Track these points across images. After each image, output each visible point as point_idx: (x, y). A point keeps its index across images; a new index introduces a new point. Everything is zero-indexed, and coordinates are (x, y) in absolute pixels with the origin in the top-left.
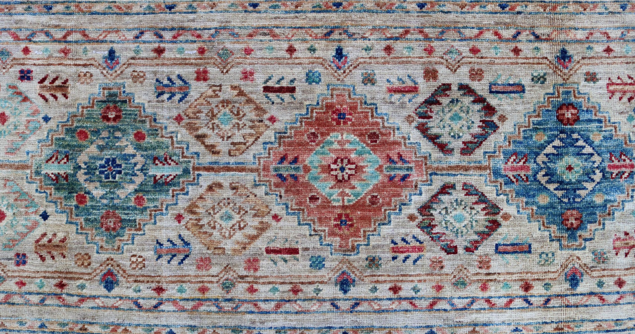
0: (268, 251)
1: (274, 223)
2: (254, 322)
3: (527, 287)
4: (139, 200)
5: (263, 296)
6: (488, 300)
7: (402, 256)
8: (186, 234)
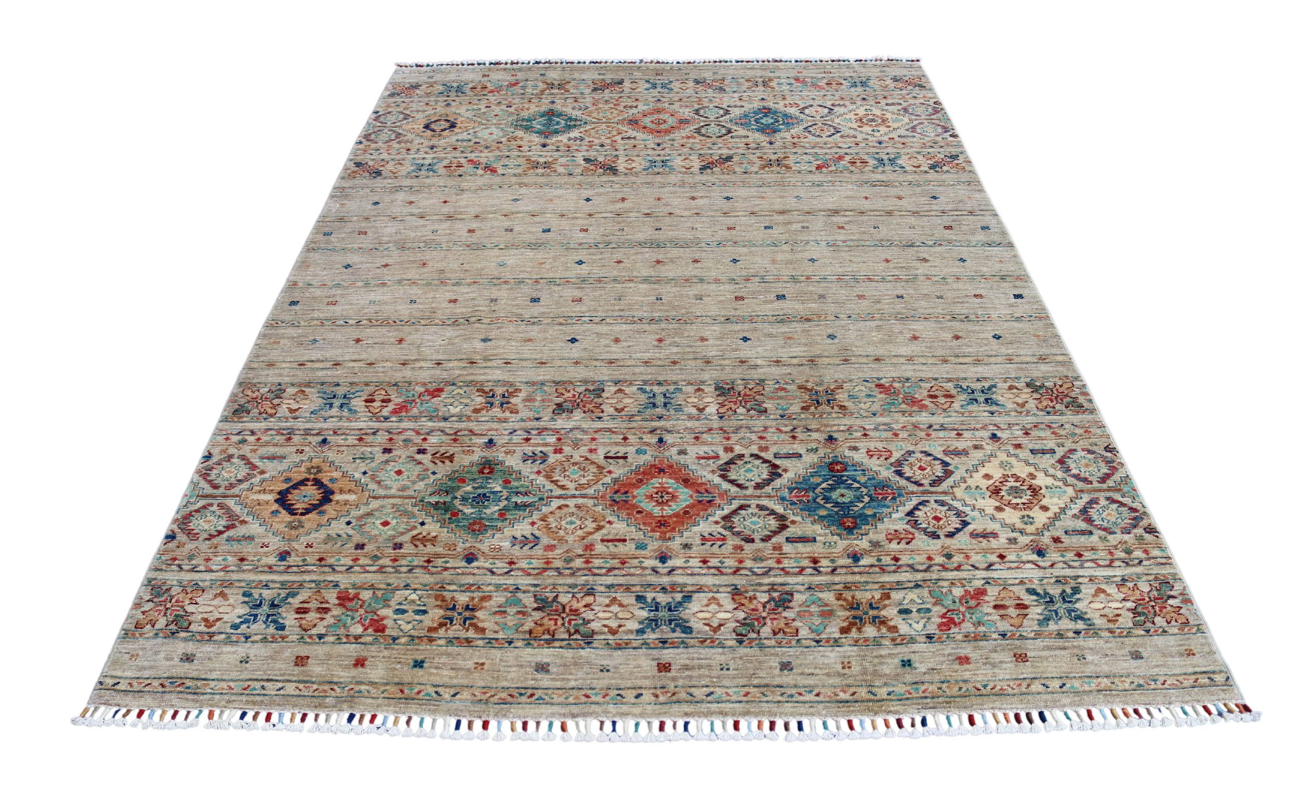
0: (602, 541)
1: (608, 525)
2: (587, 581)
3: (815, 561)
4: (501, 515)
5: (597, 565)
6: (783, 569)
7: (710, 543)
8: (537, 533)
